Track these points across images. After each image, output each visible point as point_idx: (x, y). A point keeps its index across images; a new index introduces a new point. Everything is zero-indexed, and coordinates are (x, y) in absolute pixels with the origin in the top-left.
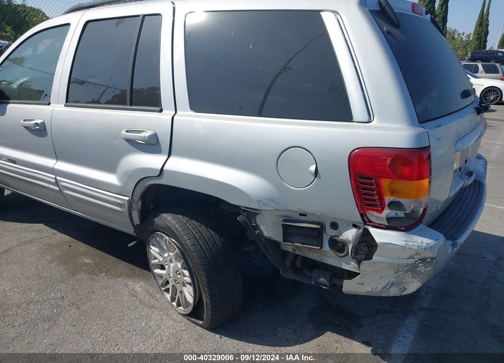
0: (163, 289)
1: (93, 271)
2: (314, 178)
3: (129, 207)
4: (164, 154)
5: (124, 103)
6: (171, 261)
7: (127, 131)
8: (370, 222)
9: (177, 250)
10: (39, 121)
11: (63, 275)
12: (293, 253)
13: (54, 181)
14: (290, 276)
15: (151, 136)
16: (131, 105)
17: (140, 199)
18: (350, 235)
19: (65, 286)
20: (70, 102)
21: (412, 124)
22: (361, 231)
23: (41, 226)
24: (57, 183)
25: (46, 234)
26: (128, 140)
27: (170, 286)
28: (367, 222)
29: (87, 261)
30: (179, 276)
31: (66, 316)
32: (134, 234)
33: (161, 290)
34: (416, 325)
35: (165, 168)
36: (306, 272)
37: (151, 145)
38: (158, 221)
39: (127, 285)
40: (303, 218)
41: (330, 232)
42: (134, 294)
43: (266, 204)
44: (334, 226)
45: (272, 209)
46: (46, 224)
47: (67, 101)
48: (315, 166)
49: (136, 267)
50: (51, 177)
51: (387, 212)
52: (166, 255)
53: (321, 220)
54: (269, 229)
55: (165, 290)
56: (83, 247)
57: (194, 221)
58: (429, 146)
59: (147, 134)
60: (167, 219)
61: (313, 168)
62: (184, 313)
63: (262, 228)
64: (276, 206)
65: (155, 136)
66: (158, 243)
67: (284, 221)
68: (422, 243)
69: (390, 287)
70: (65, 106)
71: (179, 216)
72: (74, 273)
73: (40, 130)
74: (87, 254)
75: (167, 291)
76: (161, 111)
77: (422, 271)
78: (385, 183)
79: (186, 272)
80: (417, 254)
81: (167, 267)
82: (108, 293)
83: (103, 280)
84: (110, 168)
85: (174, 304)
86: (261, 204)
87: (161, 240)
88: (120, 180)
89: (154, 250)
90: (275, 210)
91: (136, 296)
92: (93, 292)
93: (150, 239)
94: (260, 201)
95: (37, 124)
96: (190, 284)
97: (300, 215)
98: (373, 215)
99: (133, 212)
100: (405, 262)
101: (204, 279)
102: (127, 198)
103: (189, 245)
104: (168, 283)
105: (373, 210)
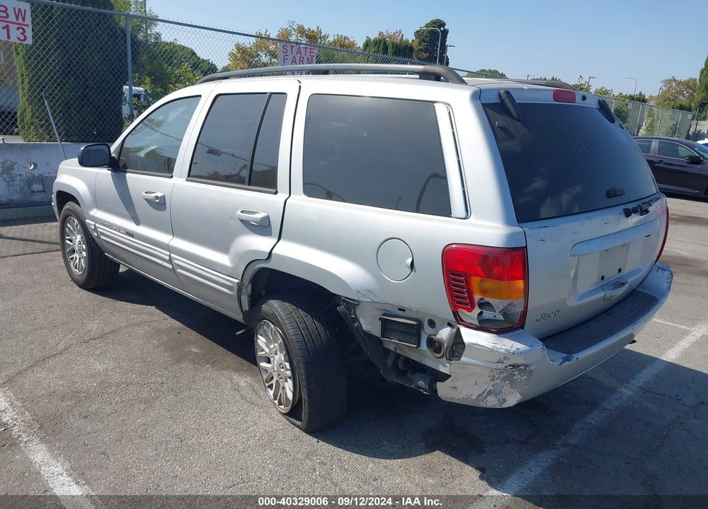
0: (267, 385)
1: (198, 361)
2: (410, 271)
3: (238, 291)
4: (275, 237)
5: (243, 183)
6: (276, 354)
7: (242, 212)
8: (462, 320)
9: (281, 341)
10: (160, 195)
11: (167, 362)
12: (395, 352)
13: (168, 258)
14: (393, 379)
15: (263, 218)
16: (249, 184)
17: (250, 283)
18: (444, 334)
19: (167, 372)
20: (193, 176)
21: (508, 222)
22: (455, 330)
23: (152, 309)
24: (170, 261)
25: (157, 318)
26: (243, 221)
27: (274, 382)
28: (459, 320)
29: (195, 350)
30: (282, 370)
31: (163, 400)
32: (242, 321)
33: (265, 385)
34: (550, 460)
35: (273, 252)
36: (409, 374)
37: (263, 228)
38: (265, 307)
39: (231, 379)
40: (401, 313)
41: (428, 330)
42: (236, 389)
43: (364, 296)
44: (432, 323)
45: (370, 301)
46: (159, 307)
47: (189, 176)
48: (411, 258)
49: (246, 362)
50: (165, 254)
51: (477, 310)
52: (272, 346)
53: (419, 316)
54: (369, 323)
55: (269, 387)
56: (193, 335)
57: (300, 311)
58: (526, 247)
59: (259, 216)
60: (275, 306)
61: (409, 261)
62: (285, 412)
63: (361, 320)
64: (374, 298)
65: (267, 218)
66: (265, 331)
67: (384, 315)
68: (512, 347)
69: (487, 396)
70: (187, 180)
71: (286, 304)
72: (178, 361)
73: (159, 204)
74: (195, 342)
75: (271, 387)
76: (276, 193)
77: (519, 380)
78: (475, 281)
79: (288, 365)
80: (505, 358)
81: (272, 359)
82: (209, 384)
83: (208, 371)
84: (224, 248)
85: (276, 402)
86: (359, 294)
87: (267, 329)
88: (232, 261)
89: (261, 340)
90: (374, 302)
91: (238, 391)
92: (194, 382)
93: (258, 327)
94: (359, 292)
95: (157, 197)
96: (290, 378)
97: (399, 309)
98: (464, 314)
99: (242, 297)
100: (495, 366)
101: (302, 371)
102: (237, 281)
103: (292, 334)
104: (272, 378)
105: (463, 308)
